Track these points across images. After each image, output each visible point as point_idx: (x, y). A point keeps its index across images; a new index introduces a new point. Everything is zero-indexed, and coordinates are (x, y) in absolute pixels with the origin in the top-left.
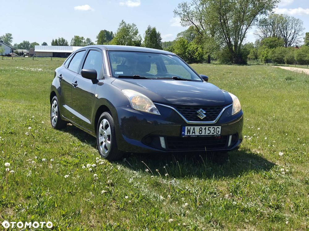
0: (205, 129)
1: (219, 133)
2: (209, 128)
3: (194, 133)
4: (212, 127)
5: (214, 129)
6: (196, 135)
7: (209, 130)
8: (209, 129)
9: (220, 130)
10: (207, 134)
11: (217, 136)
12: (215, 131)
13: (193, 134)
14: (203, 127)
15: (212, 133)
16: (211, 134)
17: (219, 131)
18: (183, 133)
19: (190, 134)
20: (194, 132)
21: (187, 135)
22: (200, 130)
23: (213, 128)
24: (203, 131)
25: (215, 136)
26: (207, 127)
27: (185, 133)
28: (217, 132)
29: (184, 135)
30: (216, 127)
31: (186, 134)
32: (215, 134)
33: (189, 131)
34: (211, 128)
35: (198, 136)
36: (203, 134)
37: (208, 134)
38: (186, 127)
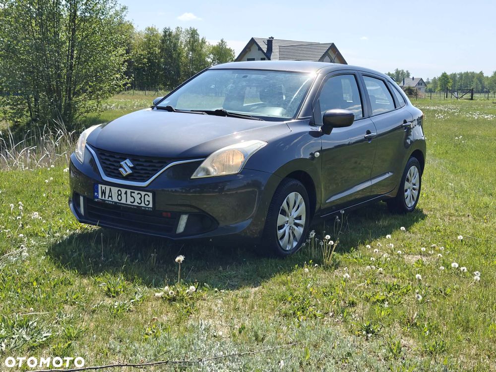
0: (126, 193)
1: (151, 205)
2: (131, 192)
3: (111, 197)
4: (136, 192)
5: (139, 196)
6: (113, 202)
7: (132, 196)
8: (133, 194)
9: (150, 199)
10: (129, 203)
11: (147, 209)
12: (143, 199)
13: (110, 199)
14: (123, 190)
15: (138, 203)
16: (136, 204)
17: (149, 201)
18: (96, 194)
19: (105, 198)
20: (110, 195)
21: (101, 199)
22: (119, 195)
23: (138, 194)
24: (123, 196)
25: (143, 208)
26: (129, 191)
27: (98, 195)
28: (147, 203)
29: (98, 198)
30: (143, 193)
31: (100, 197)
32: (143, 205)
33: (103, 193)
34: (134, 193)
35: (116, 203)
36: (123, 201)
37: (131, 202)
38: (100, 186)
